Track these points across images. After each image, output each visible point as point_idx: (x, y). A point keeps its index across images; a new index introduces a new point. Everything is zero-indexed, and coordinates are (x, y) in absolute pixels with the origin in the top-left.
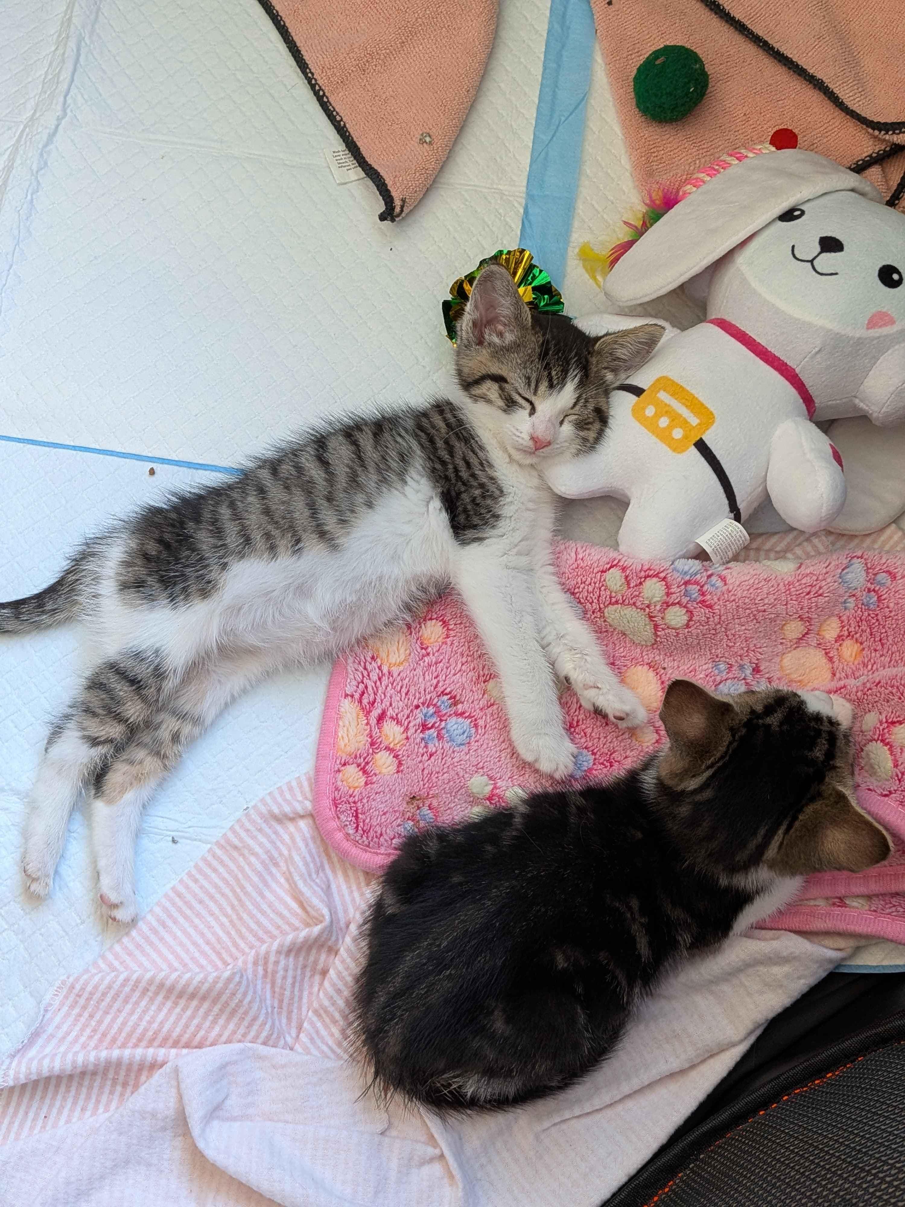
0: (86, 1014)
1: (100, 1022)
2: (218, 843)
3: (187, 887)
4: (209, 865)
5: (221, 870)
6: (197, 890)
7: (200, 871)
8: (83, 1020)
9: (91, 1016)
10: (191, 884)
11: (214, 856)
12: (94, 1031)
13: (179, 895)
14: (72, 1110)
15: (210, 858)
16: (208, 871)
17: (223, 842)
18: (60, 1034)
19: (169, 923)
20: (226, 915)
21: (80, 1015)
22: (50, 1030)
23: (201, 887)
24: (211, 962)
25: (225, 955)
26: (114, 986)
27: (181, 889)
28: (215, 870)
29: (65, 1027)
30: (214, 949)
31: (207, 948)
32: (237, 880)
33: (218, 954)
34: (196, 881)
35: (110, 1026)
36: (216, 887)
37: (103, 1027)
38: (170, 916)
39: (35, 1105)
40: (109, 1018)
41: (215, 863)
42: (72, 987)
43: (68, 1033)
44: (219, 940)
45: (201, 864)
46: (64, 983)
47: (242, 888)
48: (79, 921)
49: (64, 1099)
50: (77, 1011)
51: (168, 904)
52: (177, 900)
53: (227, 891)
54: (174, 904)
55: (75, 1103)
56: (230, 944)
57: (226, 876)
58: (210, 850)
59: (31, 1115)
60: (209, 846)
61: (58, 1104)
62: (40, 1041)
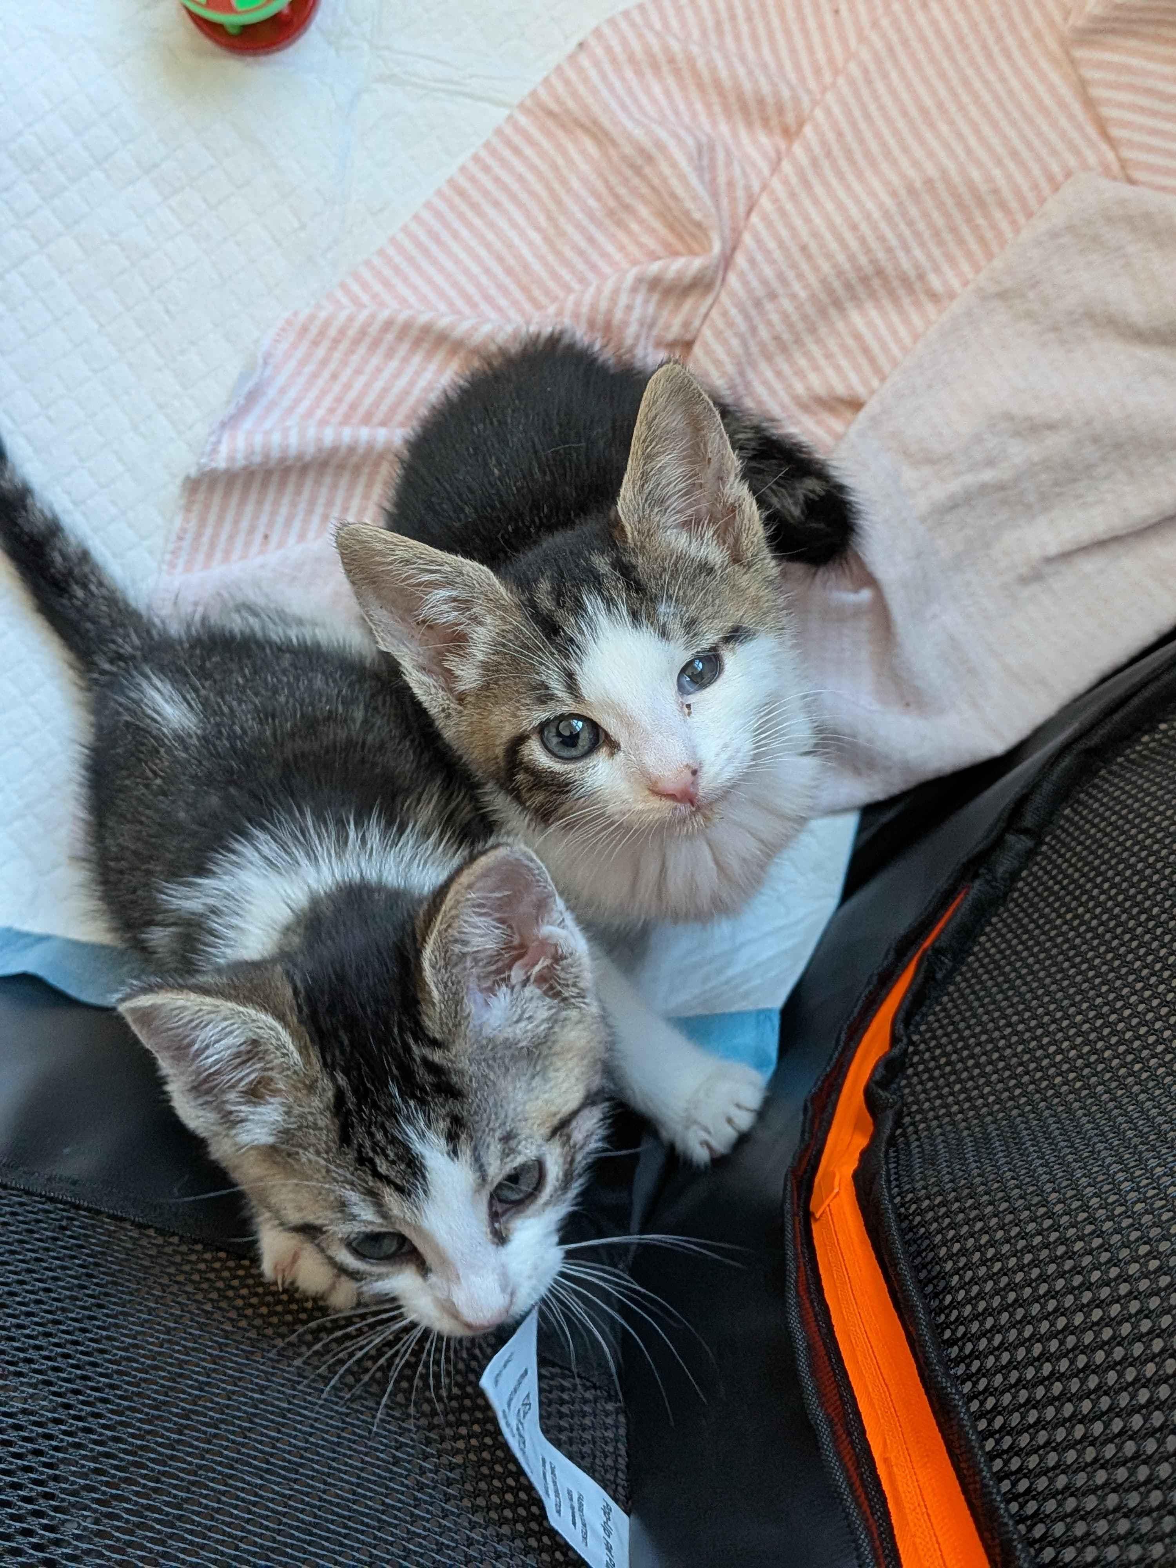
0: (326, 374)
1: (348, 386)
2: (521, 106)
3: (473, 179)
4: (508, 143)
5: (528, 151)
6: (490, 185)
7: (493, 152)
8: (320, 383)
9: (334, 377)
10: (482, 177)
11: (517, 128)
12: (339, 400)
13: (462, 193)
14: (306, 522)
15: (508, 130)
16: (507, 153)
17: (529, 103)
18: (286, 402)
19: (445, 236)
20: (538, 229)
21: (315, 376)
22: (271, 393)
23: (497, 180)
24: (515, 303)
25: (537, 293)
26: (371, 330)
27: (463, 182)
28: (517, 151)
29: (292, 393)
30: (518, 283)
31: (507, 281)
32: (555, 168)
33: (525, 290)
34: (487, 169)
35: (363, 394)
36: (520, 179)
37: (352, 395)
38: (446, 225)
39: (249, 509)
40: (362, 380)
41: (517, 140)
42: (305, 329)
43: (297, 402)
44: (526, 267)
45: (496, 142)
46: (289, 322)
47: (564, 182)
48: (296, 225)
49: (294, 504)
50: (309, 369)
51: (442, 207)
52: (457, 200)
53: (538, 187)
54: (452, 207)
55: (310, 512)
56: (545, 276)
57: (538, 162)
58: (510, 118)
59: (244, 524)
60: (506, 112)
61: (284, 511)
62: (257, 410)
